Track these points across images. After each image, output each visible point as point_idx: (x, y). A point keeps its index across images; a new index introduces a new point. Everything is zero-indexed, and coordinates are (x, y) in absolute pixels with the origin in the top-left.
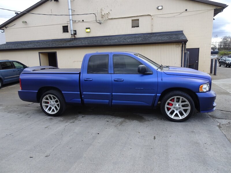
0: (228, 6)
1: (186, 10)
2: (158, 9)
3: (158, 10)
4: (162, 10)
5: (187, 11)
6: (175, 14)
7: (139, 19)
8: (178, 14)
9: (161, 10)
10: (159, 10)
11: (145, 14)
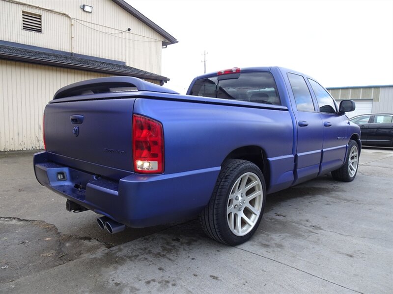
0: (177, 42)
1: (129, 30)
2: (83, 9)
3: (83, 12)
4: (90, 14)
5: (130, 32)
6: (113, 31)
7: (40, 16)
8: (117, 31)
9: (88, 14)
10: (85, 13)
11: (56, 10)
